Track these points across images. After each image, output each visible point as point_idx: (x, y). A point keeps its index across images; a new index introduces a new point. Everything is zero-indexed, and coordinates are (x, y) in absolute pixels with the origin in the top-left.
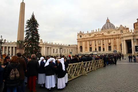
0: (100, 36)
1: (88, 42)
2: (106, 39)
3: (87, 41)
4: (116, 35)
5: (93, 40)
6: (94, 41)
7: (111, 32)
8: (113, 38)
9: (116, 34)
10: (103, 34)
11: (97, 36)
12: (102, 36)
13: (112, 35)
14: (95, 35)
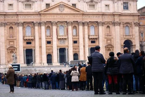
0: (67, 11)
1: (21, 28)
2: (83, 24)
3: (18, 24)
4: (113, 15)
5: (40, 24)
6: (43, 28)
7: (99, 4)
8: (103, 24)
9: (111, 11)
10: (74, 5)
11: (56, 11)
12: (73, 12)
13: (103, 15)
14: (48, 5)
